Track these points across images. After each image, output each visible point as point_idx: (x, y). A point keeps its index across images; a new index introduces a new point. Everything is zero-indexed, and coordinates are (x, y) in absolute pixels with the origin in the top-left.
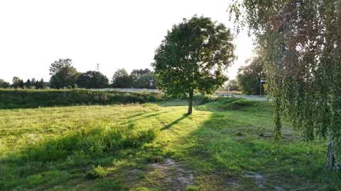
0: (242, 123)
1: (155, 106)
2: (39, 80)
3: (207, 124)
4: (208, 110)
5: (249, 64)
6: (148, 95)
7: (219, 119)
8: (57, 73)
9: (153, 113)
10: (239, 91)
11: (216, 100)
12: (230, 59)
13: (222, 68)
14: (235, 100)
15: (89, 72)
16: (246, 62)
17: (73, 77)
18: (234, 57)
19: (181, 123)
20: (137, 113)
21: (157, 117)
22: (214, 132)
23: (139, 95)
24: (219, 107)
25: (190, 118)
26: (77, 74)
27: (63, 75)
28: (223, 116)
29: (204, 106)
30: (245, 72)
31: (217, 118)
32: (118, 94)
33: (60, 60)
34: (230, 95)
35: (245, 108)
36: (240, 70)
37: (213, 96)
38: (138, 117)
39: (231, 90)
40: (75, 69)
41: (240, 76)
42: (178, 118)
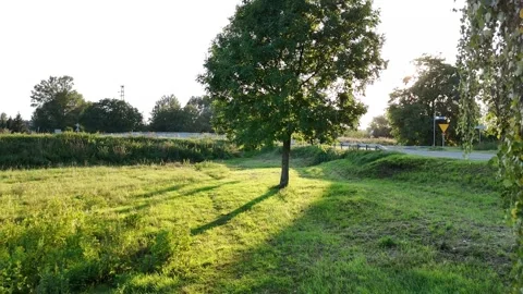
0: (397, 212)
1: (220, 168)
2: (14, 117)
3: (316, 212)
4: (326, 177)
5: (411, 84)
6: (210, 146)
7: (345, 199)
8: (46, 104)
9: (207, 185)
10: (391, 137)
11: (344, 156)
12: (371, 67)
13: (353, 86)
14: (381, 156)
15: (105, 102)
16: (406, 80)
17: (77, 111)
18: (378, 63)
19: (259, 210)
20: (174, 184)
21: (212, 192)
22: (327, 236)
23: (192, 145)
24: (349, 172)
25: (282, 198)
26: (83, 104)
27: (57, 107)
28: (354, 193)
29: (318, 169)
30: (403, 101)
31: (340, 198)
32: (150, 144)
33: (52, 79)
34: (373, 145)
35: (404, 174)
36: (393, 96)
37: (338, 149)
38: (171, 194)
39: (376, 135)
40: (80, 96)
41: (393, 109)
42: (257, 196)
